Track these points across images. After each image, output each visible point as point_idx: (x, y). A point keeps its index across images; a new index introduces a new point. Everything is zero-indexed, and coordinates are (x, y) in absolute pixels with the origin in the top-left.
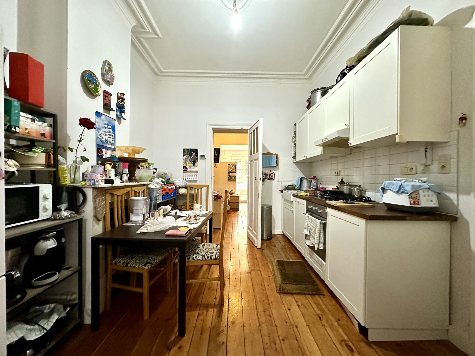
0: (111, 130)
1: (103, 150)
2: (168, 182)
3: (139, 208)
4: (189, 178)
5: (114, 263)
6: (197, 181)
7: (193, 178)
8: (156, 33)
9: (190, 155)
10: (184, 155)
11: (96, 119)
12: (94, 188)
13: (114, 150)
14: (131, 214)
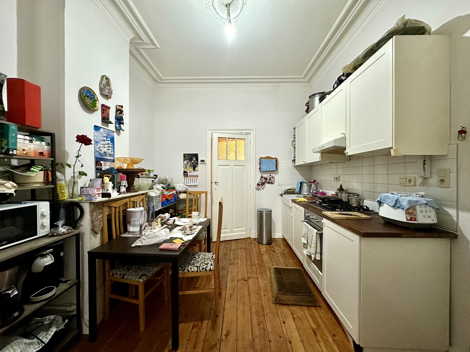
0: (110, 142)
1: (102, 162)
2: (169, 187)
3: (136, 220)
4: (189, 182)
5: (111, 274)
6: (197, 185)
7: (193, 182)
8: (153, 44)
9: (191, 160)
10: (184, 160)
11: (94, 133)
12: (91, 203)
13: (113, 161)
14: (128, 225)
